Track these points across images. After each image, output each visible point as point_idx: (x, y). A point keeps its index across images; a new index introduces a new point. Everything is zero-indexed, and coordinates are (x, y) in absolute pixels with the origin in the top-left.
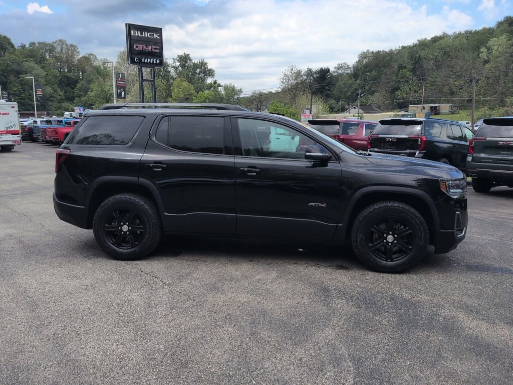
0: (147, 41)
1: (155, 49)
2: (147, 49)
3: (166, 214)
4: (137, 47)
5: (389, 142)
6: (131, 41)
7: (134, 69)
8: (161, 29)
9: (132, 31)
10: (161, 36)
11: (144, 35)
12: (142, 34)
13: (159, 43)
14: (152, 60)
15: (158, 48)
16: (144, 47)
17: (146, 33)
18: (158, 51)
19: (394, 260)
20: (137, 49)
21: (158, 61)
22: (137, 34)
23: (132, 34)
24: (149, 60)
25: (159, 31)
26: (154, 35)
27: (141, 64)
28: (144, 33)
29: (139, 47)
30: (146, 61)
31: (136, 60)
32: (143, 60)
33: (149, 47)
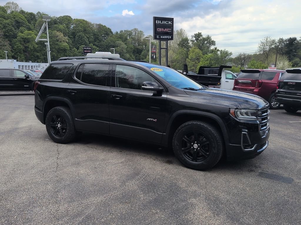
0: (164, 26)
1: (169, 30)
2: (164, 31)
3: (76, 119)
4: (159, 30)
5: (290, 85)
6: (156, 26)
7: (156, 42)
8: (173, 19)
9: (156, 21)
10: (173, 23)
11: (163, 23)
12: (162, 22)
13: (172, 26)
14: (167, 37)
15: (171, 29)
16: (163, 29)
17: (164, 21)
18: (171, 31)
19: (198, 161)
20: (158, 31)
21: (170, 37)
22: (159, 23)
23: (156, 23)
24: (165, 37)
25: (172, 20)
26: (168, 23)
27: (160, 39)
28: (163, 21)
29: (160, 30)
30: (163, 37)
31: (158, 37)
32: (161, 37)
33: (166, 30)
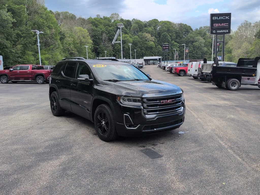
0: (221, 21)
4: (215, 25)
6: (212, 22)
9: (213, 17)
11: (220, 18)
12: (218, 18)
13: (229, 21)
14: (224, 31)
15: (228, 24)
16: (219, 24)
17: (221, 17)
18: (228, 25)
21: (227, 31)
22: (216, 19)
24: (222, 31)
25: (229, 15)
26: (225, 18)
27: (217, 34)
28: (220, 17)
30: (220, 32)
31: (214, 32)
32: (218, 31)
33: (222, 24)
